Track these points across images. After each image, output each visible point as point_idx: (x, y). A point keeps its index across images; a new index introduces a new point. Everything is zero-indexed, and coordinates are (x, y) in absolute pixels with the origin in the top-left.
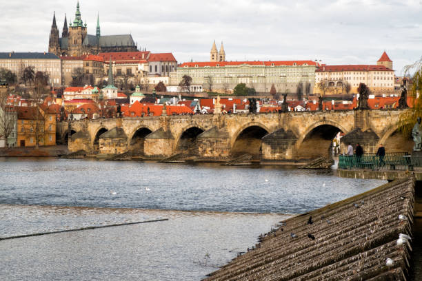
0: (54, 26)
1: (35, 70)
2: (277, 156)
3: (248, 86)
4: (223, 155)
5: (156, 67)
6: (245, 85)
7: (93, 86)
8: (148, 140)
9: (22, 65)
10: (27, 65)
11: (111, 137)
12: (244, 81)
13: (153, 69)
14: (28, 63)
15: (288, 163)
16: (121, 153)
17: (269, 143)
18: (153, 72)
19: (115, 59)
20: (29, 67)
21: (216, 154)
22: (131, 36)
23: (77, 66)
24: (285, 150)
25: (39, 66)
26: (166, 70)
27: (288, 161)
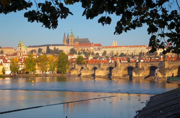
0: (65, 36)
1: (59, 50)
2: (137, 76)
3: (124, 54)
4: (120, 75)
5: (96, 48)
6: (123, 53)
7: (77, 54)
8: (96, 71)
9: (55, 48)
10: (56, 48)
11: (85, 70)
12: (123, 52)
13: (95, 48)
14: (57, 47)
15: (141, 78)
16: (88, 75)
17: (134, 72)
18: (95, 49)
19: (83, 46)
20: (57, 49)
21: (118, 75)
22: (88, 39)
23: (72, 48)
24: (139, 74)
25: (60, 48)
26: (99, 49)
27: (141, 77)
